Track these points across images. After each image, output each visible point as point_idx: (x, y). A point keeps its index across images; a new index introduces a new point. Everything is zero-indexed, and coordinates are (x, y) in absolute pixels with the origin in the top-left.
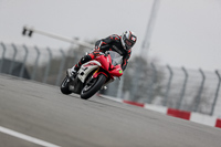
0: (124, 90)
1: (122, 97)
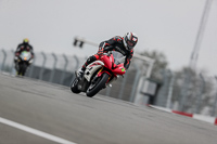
0: (173, 100)
1: (171, 108)
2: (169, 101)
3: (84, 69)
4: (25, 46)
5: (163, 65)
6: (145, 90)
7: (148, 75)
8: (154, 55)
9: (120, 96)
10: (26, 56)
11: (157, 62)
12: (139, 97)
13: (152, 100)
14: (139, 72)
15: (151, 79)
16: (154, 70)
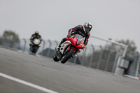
2: (137, 72)
3: (60, 46)
4: (36, 36)
5: (133, 49)
6: (122, 65)
7: (124, 56)
8: (127, 43)
9: (106, 69)
10: (37, 41)
11: (129, 47)
12: (118, 69)
13: (126, 71)
14: (118, 54)
15: (126, 58)
16: (127, 52)
